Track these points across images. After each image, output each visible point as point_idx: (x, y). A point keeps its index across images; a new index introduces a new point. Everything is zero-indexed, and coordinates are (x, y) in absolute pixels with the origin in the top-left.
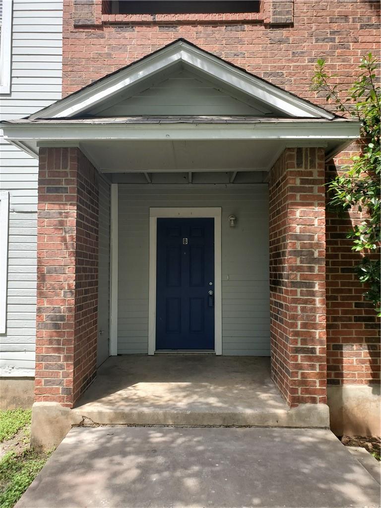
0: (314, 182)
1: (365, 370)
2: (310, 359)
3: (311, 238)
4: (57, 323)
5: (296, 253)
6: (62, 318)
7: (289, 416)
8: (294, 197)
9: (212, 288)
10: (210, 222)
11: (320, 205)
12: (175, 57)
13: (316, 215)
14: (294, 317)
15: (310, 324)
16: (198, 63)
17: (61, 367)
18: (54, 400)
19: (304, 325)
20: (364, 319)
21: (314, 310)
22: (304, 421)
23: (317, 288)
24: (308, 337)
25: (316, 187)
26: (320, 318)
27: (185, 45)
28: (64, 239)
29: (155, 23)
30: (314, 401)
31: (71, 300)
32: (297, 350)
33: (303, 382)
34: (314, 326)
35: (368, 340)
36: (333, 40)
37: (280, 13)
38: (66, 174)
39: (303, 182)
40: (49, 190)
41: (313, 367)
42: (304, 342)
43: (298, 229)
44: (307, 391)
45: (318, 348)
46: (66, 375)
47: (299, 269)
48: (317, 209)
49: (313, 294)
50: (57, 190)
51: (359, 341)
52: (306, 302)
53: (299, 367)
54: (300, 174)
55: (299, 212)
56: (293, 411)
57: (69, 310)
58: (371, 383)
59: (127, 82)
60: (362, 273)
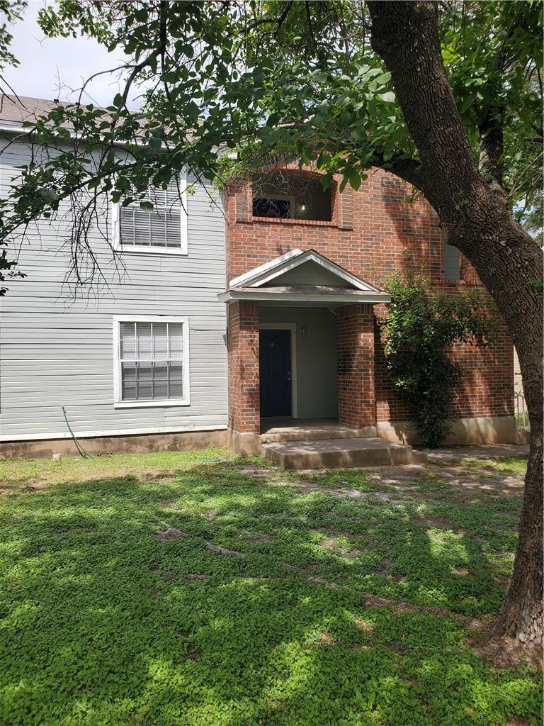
0: (369, 321)
1: (387, 414)
2: (367, 406)
3: (368, 348)
4: (251, 393)
5: (361, 355)
6: (254, 390)
7: (360, 433)
8: (360, 328)
9: (290, 376)
10: (288, 332)
11: (371, 332)
12: (309, 258)
13: (370, 336)
14: (361, 386)
15: (367, 389)
16: (318, 261)
17: (254, 415)
18: (251, 431)
19: (365, 390)
20: (386, 388)
21: (369, 382)
22: (365, 434)
23: (370, 372)
24: (366, 395)
25: (370, 323)
26: (372, 386)
27: (313, 252)
28: (253, 349)
29: (281, 223)
30: (370, 425)
31: (257, 380)
32: (362, 402)
33: (365, 417)
34: (369, 390)
35: (388, 399)
36: (372, 240)
37: (347, 223)
38: (253, 315)
39: (365, 320)
40: (245, 323)
41: (369, 409)
42: (365, 398)
43: (362, 343)
44: (366, 421)
45: (371, 400)
46: (256, 418)
47: (363, 363)
48: (370, 334)
49: (368, 375)
50: (249, 324)
51: (384, 400)
52: (366, 379)
53: (363, 410)
54: (363, 317)
55: (362, 335)
56: (361, 430)
57: (257, 385)
58: (389, 421)
59: (286, 270)
60: (389, 365)
